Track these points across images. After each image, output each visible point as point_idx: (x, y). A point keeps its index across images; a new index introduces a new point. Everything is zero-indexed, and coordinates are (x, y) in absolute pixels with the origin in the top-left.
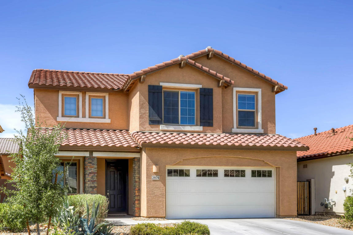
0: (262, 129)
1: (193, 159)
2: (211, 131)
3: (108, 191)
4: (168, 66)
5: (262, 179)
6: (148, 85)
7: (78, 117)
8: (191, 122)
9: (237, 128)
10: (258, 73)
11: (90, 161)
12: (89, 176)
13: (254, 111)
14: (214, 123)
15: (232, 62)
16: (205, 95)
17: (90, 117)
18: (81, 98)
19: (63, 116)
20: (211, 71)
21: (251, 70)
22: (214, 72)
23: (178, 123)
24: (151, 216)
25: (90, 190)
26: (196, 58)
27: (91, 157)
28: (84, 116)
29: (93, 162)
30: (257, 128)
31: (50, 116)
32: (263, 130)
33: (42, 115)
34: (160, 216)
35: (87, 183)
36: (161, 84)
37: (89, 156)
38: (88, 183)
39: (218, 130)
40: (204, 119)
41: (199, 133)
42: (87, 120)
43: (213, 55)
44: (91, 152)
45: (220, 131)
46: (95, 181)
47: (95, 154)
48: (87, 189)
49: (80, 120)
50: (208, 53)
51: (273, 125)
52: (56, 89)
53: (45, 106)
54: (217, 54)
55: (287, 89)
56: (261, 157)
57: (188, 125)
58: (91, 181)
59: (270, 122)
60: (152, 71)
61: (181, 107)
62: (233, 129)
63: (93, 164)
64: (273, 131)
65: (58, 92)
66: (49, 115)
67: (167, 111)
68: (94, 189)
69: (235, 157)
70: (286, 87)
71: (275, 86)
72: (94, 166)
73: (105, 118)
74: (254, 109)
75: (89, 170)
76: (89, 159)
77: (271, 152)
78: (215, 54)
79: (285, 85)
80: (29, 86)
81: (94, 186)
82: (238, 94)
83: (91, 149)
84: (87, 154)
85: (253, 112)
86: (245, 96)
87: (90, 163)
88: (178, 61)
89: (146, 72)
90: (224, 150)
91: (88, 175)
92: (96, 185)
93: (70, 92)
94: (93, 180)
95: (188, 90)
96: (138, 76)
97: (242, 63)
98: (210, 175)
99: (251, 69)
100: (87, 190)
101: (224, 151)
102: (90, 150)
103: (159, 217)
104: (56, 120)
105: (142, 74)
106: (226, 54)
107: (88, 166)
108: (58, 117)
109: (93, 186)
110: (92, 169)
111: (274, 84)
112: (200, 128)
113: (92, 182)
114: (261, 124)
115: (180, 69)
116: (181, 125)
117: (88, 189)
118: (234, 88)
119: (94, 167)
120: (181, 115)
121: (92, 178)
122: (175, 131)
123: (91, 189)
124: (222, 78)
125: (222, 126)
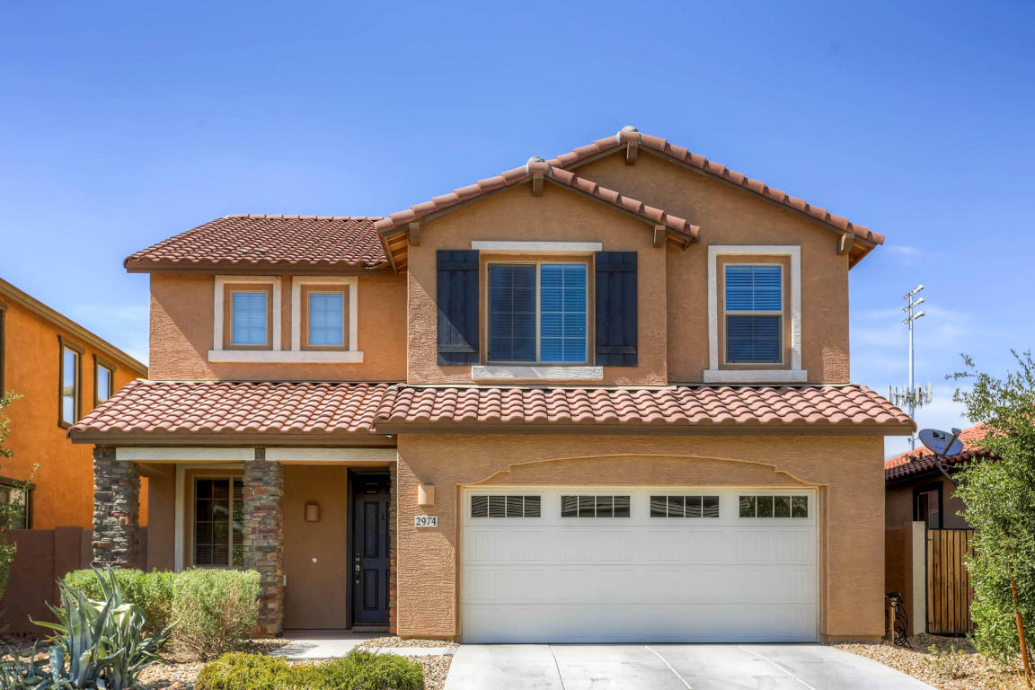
0: (803, 369)
1: (542, 464)
2: (630, 379)
3: (358, 559)
4: (488, 194)
5: (773, 524)
6: (438, 249)
7: (270, 348)
8: (571, 355)
9: (721, 367)
10: (782, 198)
11: (258, 474)
12: (255, 517)
13: (780, 316)
14: (641, 356)
15: (699, 169)
16: (611, 273)
17: (303, 349)
18: (280, 294)
19: (226, 347)
20: (624, 199)
21: (761, 191)
22: (635, 203)
23: (534, 359)
24: (412, 633)
25: (257, 558)
26: (583, 162)
27: (260, 464)
28: (286, 346)
29: (266, 478)
30: (788, 367)
31: (191, 348)
32: (806, 371)
33: (168, 346)
34: (439, 634)
35: (247, 538)
36: (476, 245)
37: (253, 459)
38: (251, 536)
39: (653, 376)
40: (607, 345)
41: (590, 385)
42: (296, 356)
43: (636, 152)
44: (260, 450)
45: (658, 378)
46: (271, 531)
47: (272, 455)
48: (247, 555)
49: (276, 356)
50: (623, 146)
51: (842, 356)
52: (206, 272)
53: (177, 322)
54: (653, 149)
55: (881, 244)
56: (762, 454)
57: (563, 362)
58: (261, 531)
59: (830, 346)
60: (441, 210)
61: (542, 310)
62: (706, 372)
63: (267, 484)
64: (842, 375)
65: (214, 279)
66: (188, 345)
67: (498, 325)
68: (269, 556)
69: (679, 458)
70: (878, 237)
71: (841, 236)
72: (269, 488)
73: (347, 349)
74: (780, 309)
75: (253, 500)
76: (253, 468)
77: (797, 441)
78: (643, 148)
79: (876, 233)
80: (125, 267)
81: (267, 547)
82: (725, 265)
83: (260, 441)
84: (248, 455)
85: (777, 318)
86: (750, 269)
87: (260, 480)
88: (522, 174)
89: (423, 214)
90: (643, 437)
91: (252, 513)
92: (272, 542)
93: (247, 280)
94: (265, 529)
95: (567, 261)
96: (401, 226)
97: (732, 172)
98: (605, 512)
99: (759, 187)
100: (248, 558)
101: (642, 439)
102: (258, 442)
103: (435, 638)
104: (205, 357)
105: (412, 220)
106: (679, 146)
107: (251, 489)
108: (212, 349)
109: (265, 544)
110: (264, 497)
111: (838, 228)
112: (596, 373)
113: (262, 535)
114: (800, 353)
115: (533, 200)
116: (542, 362)
117: (249, 554)
118: (710, 248)
119: (268, 491)
120: (542, 335)
121: (263, 522)
122: (517, 381)
123: (258, 555)
124: (659, 218)
125: (665, 364)
